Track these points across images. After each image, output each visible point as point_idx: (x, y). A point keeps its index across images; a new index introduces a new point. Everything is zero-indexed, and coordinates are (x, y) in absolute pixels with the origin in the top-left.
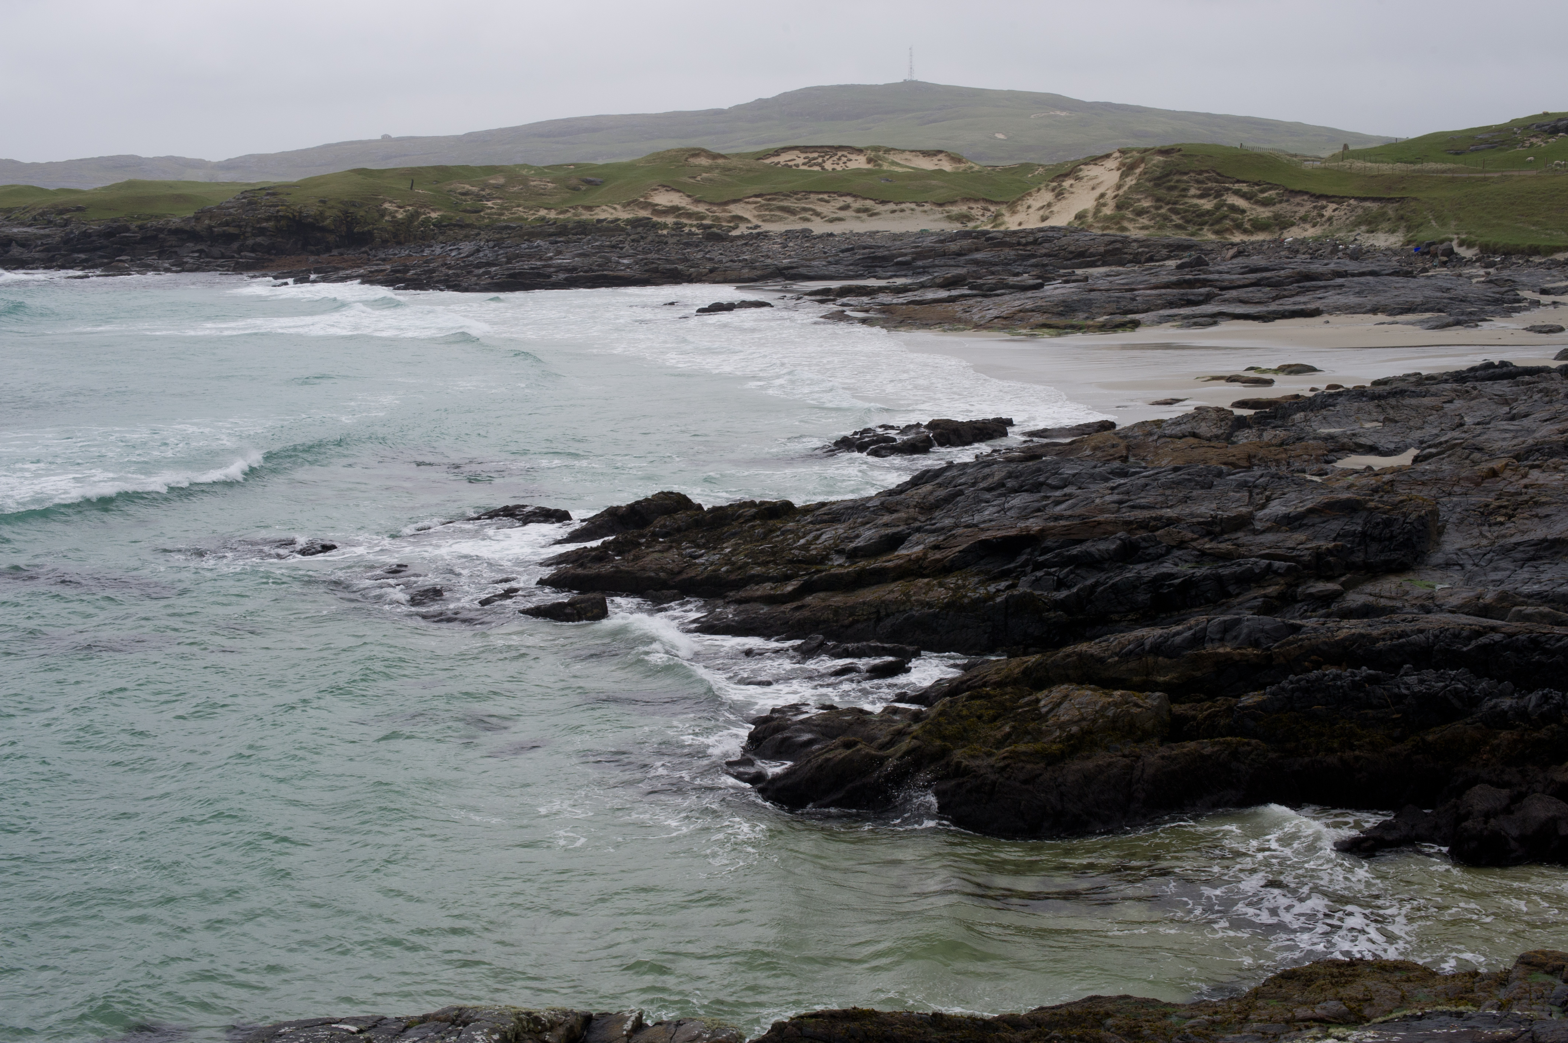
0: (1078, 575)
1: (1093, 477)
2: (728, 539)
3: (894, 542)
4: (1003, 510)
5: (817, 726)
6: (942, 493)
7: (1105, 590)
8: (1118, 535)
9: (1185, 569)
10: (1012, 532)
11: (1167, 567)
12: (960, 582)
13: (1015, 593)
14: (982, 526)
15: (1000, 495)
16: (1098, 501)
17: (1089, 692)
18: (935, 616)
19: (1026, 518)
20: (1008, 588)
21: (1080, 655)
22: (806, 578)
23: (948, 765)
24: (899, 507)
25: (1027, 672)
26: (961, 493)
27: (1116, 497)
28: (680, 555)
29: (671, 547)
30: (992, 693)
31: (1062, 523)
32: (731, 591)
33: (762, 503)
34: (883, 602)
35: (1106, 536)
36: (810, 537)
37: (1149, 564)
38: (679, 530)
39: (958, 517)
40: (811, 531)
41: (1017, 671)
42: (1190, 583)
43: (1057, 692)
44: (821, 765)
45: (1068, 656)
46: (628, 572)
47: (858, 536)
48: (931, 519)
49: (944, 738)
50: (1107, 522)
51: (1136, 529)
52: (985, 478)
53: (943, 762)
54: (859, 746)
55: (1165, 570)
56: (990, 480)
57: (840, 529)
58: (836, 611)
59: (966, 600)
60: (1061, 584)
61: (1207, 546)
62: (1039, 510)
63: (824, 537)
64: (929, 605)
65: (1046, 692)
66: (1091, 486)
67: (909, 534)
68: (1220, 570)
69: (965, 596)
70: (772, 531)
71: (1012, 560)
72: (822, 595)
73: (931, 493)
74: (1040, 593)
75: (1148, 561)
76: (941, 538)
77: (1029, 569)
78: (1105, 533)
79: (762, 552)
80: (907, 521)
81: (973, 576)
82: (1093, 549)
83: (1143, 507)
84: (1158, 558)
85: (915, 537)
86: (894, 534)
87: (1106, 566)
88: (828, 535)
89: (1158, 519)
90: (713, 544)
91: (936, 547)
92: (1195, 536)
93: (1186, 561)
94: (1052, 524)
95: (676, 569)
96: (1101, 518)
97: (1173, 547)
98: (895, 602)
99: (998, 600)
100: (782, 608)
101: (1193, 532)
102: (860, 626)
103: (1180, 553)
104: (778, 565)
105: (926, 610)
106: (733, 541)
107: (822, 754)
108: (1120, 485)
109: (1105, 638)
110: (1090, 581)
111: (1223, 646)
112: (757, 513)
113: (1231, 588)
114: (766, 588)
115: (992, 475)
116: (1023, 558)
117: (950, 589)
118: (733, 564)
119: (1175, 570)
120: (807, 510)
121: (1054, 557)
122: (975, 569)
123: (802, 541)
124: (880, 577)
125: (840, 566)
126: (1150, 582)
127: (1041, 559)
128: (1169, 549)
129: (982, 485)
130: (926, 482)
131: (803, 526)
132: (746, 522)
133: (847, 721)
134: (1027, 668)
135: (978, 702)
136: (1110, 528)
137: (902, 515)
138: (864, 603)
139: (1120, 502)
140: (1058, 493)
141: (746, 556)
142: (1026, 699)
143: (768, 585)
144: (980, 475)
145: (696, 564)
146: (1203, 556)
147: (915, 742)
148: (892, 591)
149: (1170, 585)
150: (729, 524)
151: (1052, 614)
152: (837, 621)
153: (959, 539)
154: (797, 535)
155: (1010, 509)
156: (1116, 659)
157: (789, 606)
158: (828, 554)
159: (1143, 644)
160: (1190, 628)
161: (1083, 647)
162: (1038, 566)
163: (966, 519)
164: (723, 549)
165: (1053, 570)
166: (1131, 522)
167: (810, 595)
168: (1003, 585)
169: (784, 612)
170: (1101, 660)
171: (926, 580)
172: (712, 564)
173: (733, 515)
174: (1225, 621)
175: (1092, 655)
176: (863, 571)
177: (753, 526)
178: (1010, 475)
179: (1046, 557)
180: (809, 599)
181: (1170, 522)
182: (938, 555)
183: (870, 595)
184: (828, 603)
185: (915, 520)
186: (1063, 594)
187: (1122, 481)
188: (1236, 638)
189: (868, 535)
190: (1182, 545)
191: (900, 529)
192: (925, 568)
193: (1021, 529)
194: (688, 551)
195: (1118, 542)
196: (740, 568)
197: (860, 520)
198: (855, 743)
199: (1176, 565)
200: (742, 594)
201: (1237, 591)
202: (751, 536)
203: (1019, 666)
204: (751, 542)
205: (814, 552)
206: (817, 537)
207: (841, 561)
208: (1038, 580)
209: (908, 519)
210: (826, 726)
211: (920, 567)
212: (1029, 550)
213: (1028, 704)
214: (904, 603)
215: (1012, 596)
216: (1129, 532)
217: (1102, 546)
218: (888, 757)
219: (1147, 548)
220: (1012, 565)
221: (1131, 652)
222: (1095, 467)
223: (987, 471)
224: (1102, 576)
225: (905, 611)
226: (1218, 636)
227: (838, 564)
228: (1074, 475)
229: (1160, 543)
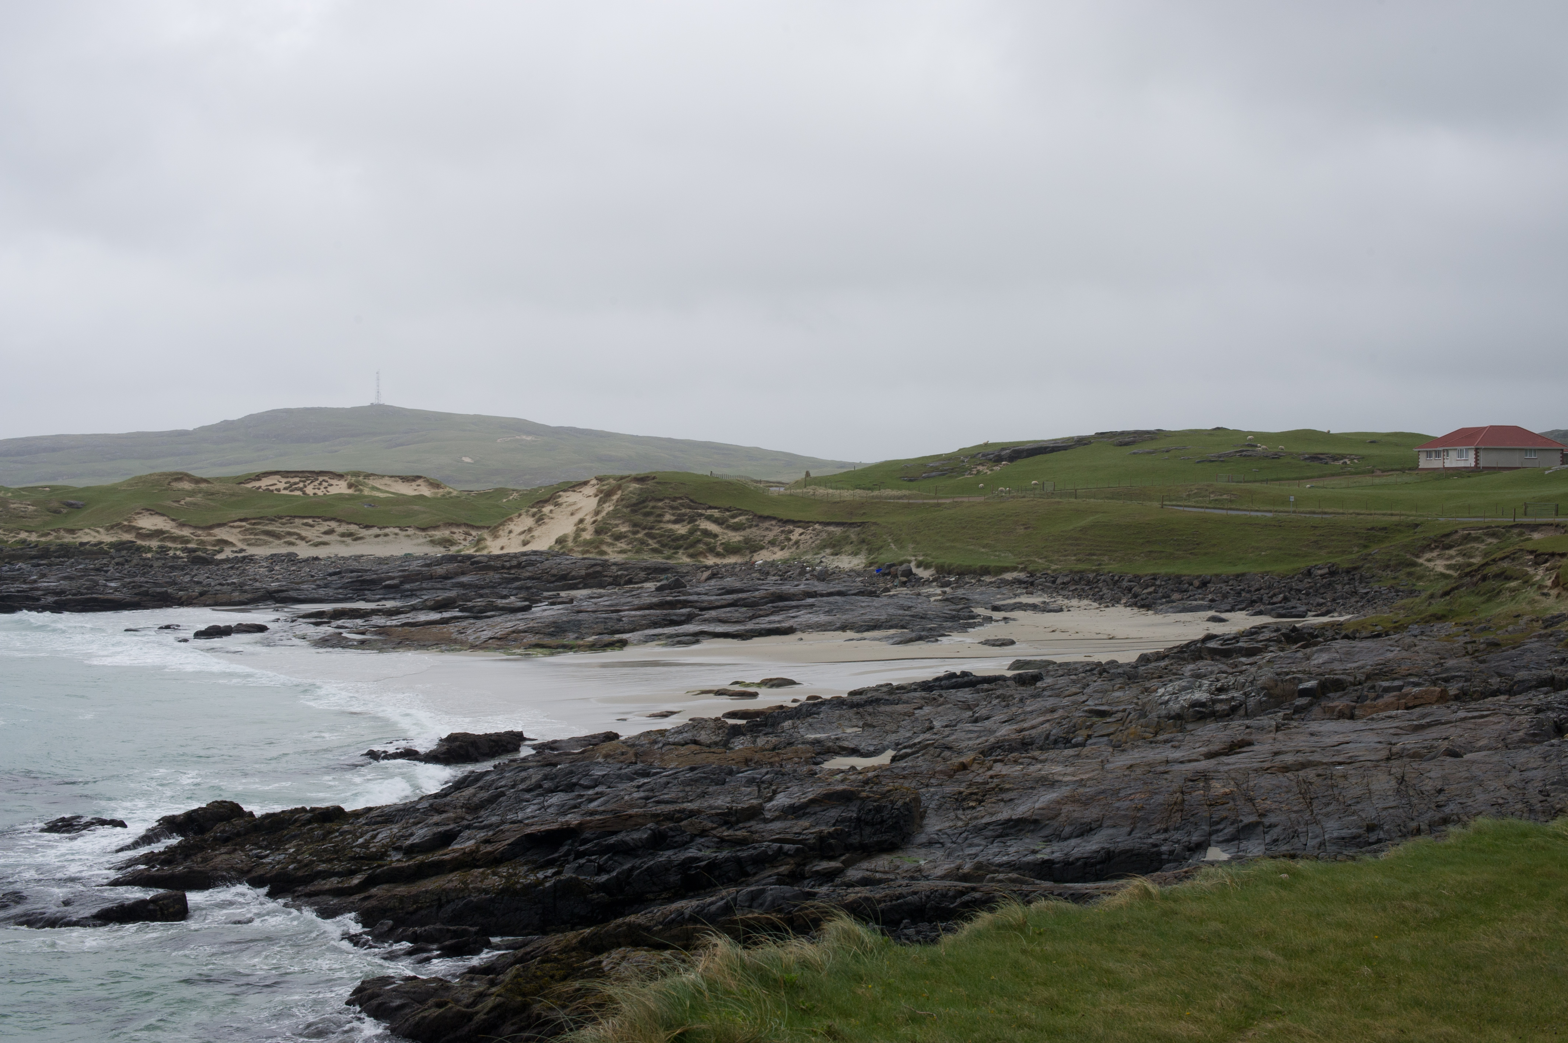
0: (615, 861)
1: (621, 778)
2: (289, 840)
3: (446, 839)
4: (543, 808)
5: (407, 992)
6: (484, 795)
7: (641, 873)
8: (648, 826)
9: (706, 853)
10: (554, 826)
11: (692, 852)
12: (511, 871)
13: (562, 878)
14: (527, 822)
15: (539, 795)
16: (626, 798)
17: (644, 953)
18: (492, 900)
19: (565, 814)
20: (554, 874)
21: (630, 925)
22: (370, 872)
23: (529, 1017)
24: (447, 808)
25: (583, 943)
26: (503, 794)
27: (642, 794)
28: (247, 855)
29: (235, 850)
30: (560, 957)
31: (598, 817)
32: (299, 886)
33: (313, 810)
34: (444, 890)
35: (637, 827)
36: (368, 836)
37: (677, 850)
38: (238, 834)
39: (504, 814)
40: (367, 832)
41: (574, 941)
42: (713, 865)
43: (616, 954)
44: (418, 1023)
45: (619, 926)
46: (200, 872)
47: (412, 835)
48: (478, 818)
49: (524, 995)
50: (637, 816)
51: (662, 821)
52: (523, 780)
53: (524, 1015)
54: (450, 1005)
55: (691, 855)
56: (528, 783)
57: (395, 829)
58: (401, 899)
59: (519, 886)
60: (601, 870)
61: (725, 834)
62: (575, 807)
63: (380, 836)
64: (486, 891)
65: (606, 955)
66: (619, 785)
67: (460, 832)
68: (739, 854)
69: (518, 882)
70: (330, 832)
71: (556, 851)
72: (385, 886)
73: (474, 795)
74: (583, 877)
75: (675, 848)
76: (490, 833)
77: (571, 858)
78: (636, 825)
79: (325, 850)
80: (455, 820)
81: (522, 865)
82: (627, 838)
83: (667, 802)
84: (684, 845)
85: (466, 833)
86: (446, 831)
87: (640, 853)
88: (384, 834)
89: (682, 811)
90: (277, 845)
91: (487, 841)
92: (714, 825)
93: (708, 847)
94: (588, 818)
95: (246, 869)
96: (630, 812)
97: (696, 835)
98: (455, 889)
99: (547, 885)
100: (351, 899)
101: (712, 822)
102: (424, 912)
103: (703, 840)
104: (342, 861)
105: (483, 896)
106: (294, 843)
107: (419, 1013)
108: (644, 784)
109: (649, 910)
110: (627, 866)
111: (753, 912)
112: (312, 817)
113: (749, 869)
114: (333, 882)
115: (530, 777)
116: (565, 849)
117: (503, 877)
118: (300, 862)
119: (700, 854)
120: (356, 814)
121: (593, 847)
122: (522, 860)
123: (361, 841)
124: (439, 868)
125: (398, 860)
126: (679, 865)
127: (582, 848)
128: (693, 837)
129: (521, 787)
130: (468, 786)
131: (360, 827)
132: (304, 825)
133: (433, 988)
134: (583, 938)
135: (549, 965)
136: (640, 821)
137: (451, 815)
138: (427, 892)
139: (647, 798)
140: (591, 792)
141: (310, 854)
142: (591, 961)
143: (335, 880)
144: (519, 778)
145: (263, 863)
146: (722, 842)
147: (499, 999)
148: (451, 881)
149: (698, 867)
150: (287, 828)
151: (595, 896)
152: (402, 908)
153: (507, 833)
154: (355, 835)
155: (549, 806)
156: (661, 927)
157: (357, 897)
158: (386, 851)
159: (682, 913)
160: (722, 899)
161: (632, 918)
162: (579, 855)
163: (510, 816)
164: (286, 850)
165: (593, 857)
166: (658, 815)
167: (374, 887)
168: (550, 872)
169: (353, 903)
170: (648, 929)
171: (481, 870)
172: (279, 863)
173: (290, 819)
174: (752, 891)
175: (639, 925)
176: (422, 864)
177: (312, 829)
178: (546, 777)
179: (586, 847)
180: (374, 891)
181: (692, 814)
182: (489, 848)
183: (432, 884)
184: (394, 893)
185: (463, 819)
186: (604, 878)
187: (646, 781)
188: (761, 905)
189: (420, 834)
190: (703, 833)
191: (451, 826)
192: (478, 860)
193: (562, 823)
194: (255, 852)
195: (649, 832)
196: (306, 865)
197: (411, 821)
198: (446, 1003)
199: (700, 850)
200: (310, 888)
201: (754, 871)
202: (311, 838)
203: (576, 937)
204: (312, 842)
205: (374, 850)
206: (374, 837)
207: (399, 857)
208: (581, 866)
209: (456, 818)
210: (415, 992)
211: (474, 859)
212: (570, 841)
213: (592, 964)
214: (462, 890)
215: (560, 881)
216: (657, 823)
217: (636, 835)
218: (477, 1013)
219: (673, 837)
220: (556, 855)
221: (673, 920)
222: (620, 769)
223: (523, 774)
224: (638, 862)
225: (464, 897)
226: (747, 904)
227: (396, 859)
228: (603, 776)
229: (685, 832)
